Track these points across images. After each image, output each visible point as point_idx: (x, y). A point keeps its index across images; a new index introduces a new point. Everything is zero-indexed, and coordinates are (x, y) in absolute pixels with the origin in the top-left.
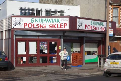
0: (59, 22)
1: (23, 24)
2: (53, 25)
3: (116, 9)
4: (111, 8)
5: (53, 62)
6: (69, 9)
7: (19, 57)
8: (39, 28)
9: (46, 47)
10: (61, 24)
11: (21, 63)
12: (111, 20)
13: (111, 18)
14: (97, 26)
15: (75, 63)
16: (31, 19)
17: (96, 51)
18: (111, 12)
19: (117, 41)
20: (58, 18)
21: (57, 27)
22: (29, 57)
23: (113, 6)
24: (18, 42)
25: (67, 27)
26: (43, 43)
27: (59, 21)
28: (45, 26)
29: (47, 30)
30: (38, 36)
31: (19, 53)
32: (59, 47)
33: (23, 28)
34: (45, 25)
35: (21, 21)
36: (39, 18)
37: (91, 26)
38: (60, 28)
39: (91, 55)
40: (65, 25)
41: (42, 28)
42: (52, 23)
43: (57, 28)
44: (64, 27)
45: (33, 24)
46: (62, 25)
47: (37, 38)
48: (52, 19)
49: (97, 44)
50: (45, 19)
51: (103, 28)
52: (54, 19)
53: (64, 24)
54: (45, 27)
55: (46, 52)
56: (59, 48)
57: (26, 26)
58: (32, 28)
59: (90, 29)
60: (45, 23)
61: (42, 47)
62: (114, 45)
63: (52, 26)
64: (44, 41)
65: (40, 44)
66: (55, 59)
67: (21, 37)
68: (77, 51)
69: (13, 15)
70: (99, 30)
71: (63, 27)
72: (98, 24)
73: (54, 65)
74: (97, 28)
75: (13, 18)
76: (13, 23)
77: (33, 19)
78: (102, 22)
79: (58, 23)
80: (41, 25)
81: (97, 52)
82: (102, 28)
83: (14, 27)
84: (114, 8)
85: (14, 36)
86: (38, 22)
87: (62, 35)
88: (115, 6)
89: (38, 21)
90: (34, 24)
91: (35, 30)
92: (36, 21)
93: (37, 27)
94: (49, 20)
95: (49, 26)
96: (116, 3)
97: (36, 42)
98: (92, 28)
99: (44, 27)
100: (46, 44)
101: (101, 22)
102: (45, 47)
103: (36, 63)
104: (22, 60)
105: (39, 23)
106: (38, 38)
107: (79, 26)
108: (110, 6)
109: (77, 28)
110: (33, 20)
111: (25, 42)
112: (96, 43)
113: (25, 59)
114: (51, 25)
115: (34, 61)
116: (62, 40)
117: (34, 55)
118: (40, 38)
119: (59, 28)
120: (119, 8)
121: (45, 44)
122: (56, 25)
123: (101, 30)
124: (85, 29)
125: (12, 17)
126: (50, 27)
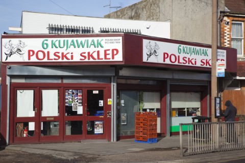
0: (102, 47)
1: (25, 51)
2: (89, 53)
3: (238, 24)
4: (228, 22)
5: (95, 133)
6: (148, 28)
7: (19, 123)
8: (60, 60)
9: (80, 101)
10: (105, 51)
11: (25, 135)
12: (229, 45)
13: (229, 42)
14: (193, 56)
15: (141, 134)
16: (43, 42)
17: (198, 108)
18: (229, 30)
19: (241, 87)
20: (100, 39)
21: (99, 58)
22: (42, 123)
23: (232, 18)
24: (18, 91)
25: (119, 58)
26: (73, 93)
27: (103, 43)
28: (72, 57)
29: (77, 64)
30: (62, 77)
31: (20, 114)
32: (109, 100)
33: (27, 60)
34: (72, 53)
35: (22, 46)
36: (58, 39)
37: (179, 56)
38: (104, 60)
39: (185, 115)
40: (115, 52)
41: (65, 60)
42: (86, 50)
43: (97, 60)
44: (113, 58)
45: (46, 51)
46: (108, 52)
47: (59, 81)
48: (88, 41)
49: (200, 93)
50: (73, 41)
51: (207, 60)
52: (90, 39)
53: (113, 50)
54: (72, 59)
55: (80, 110)
56: (109, 103)
57: (32, 56)
58: (46, 60)
59: (177, 63)
60: (71, 49)
61: (70, 100)
62: (233, 95)
63: (86, 55)
64: (76, 88)
65: (67, 94)
66: (100, 126)
67: (23, 81)
68: (153, 109)
69: (5, 33)
70: (197, 65)
71: (110, 56)
72: (194, 52)
73: (96, 139)
74: (193, 61)
75: (5, 41)
76: (4, 50)
77: (47, 40)
78: (205, 48)
79: (100, 49)
80: (63, 53)
81: (200, 109)
82: (205, 61)
83: (7, 59)
84: (233, 22)
85: (8, 78)
86: (57, 48)
87: (114, 75)
88: (235, 19)
89: (57, 46)
90: (48, 52)
91: (52, 64)
92: (53, 45)
93: (55, 59)
94: (79, 43)
95: (81, 55)
96: (238, 13)
97: (57, 91)
98: (181, 61)
99: (69, 57)
100: (79, 94)
101: (202, 48)
102: (77, 101)
103: (58, 135)
104: (25, 128)
105: (59, 50)
106: (62, 81)
107: (149, 55)
108: (225, 18)
109: (145, 60)
110: (47, 44)
111: (33, 91)
112: (196, 92)
113: (32, 126)
114: (85, 53)
115: (53, 131)
116: (114, 86)
117: (53, 119)
118: (65, 81)
119: (102, 59)
120: (243, 21)
121: (77, 94)
122: (96, 53)
123: (201, 65)
124: (164, 61)
125: (3, 37)
126: (83, 58)
